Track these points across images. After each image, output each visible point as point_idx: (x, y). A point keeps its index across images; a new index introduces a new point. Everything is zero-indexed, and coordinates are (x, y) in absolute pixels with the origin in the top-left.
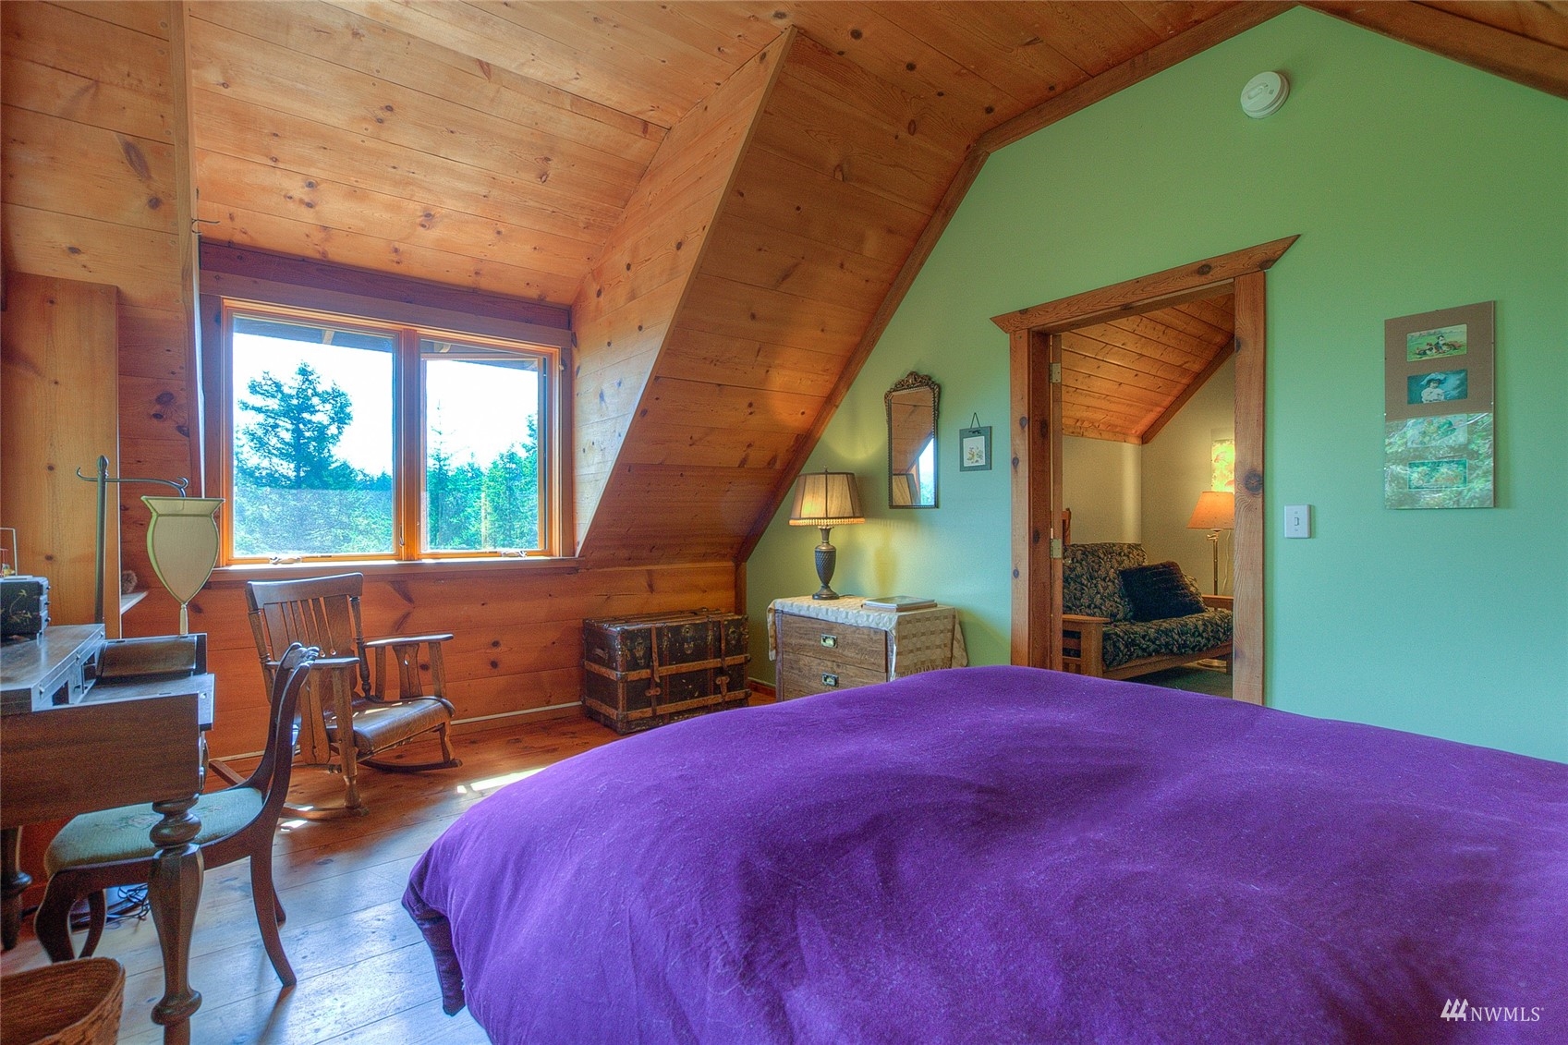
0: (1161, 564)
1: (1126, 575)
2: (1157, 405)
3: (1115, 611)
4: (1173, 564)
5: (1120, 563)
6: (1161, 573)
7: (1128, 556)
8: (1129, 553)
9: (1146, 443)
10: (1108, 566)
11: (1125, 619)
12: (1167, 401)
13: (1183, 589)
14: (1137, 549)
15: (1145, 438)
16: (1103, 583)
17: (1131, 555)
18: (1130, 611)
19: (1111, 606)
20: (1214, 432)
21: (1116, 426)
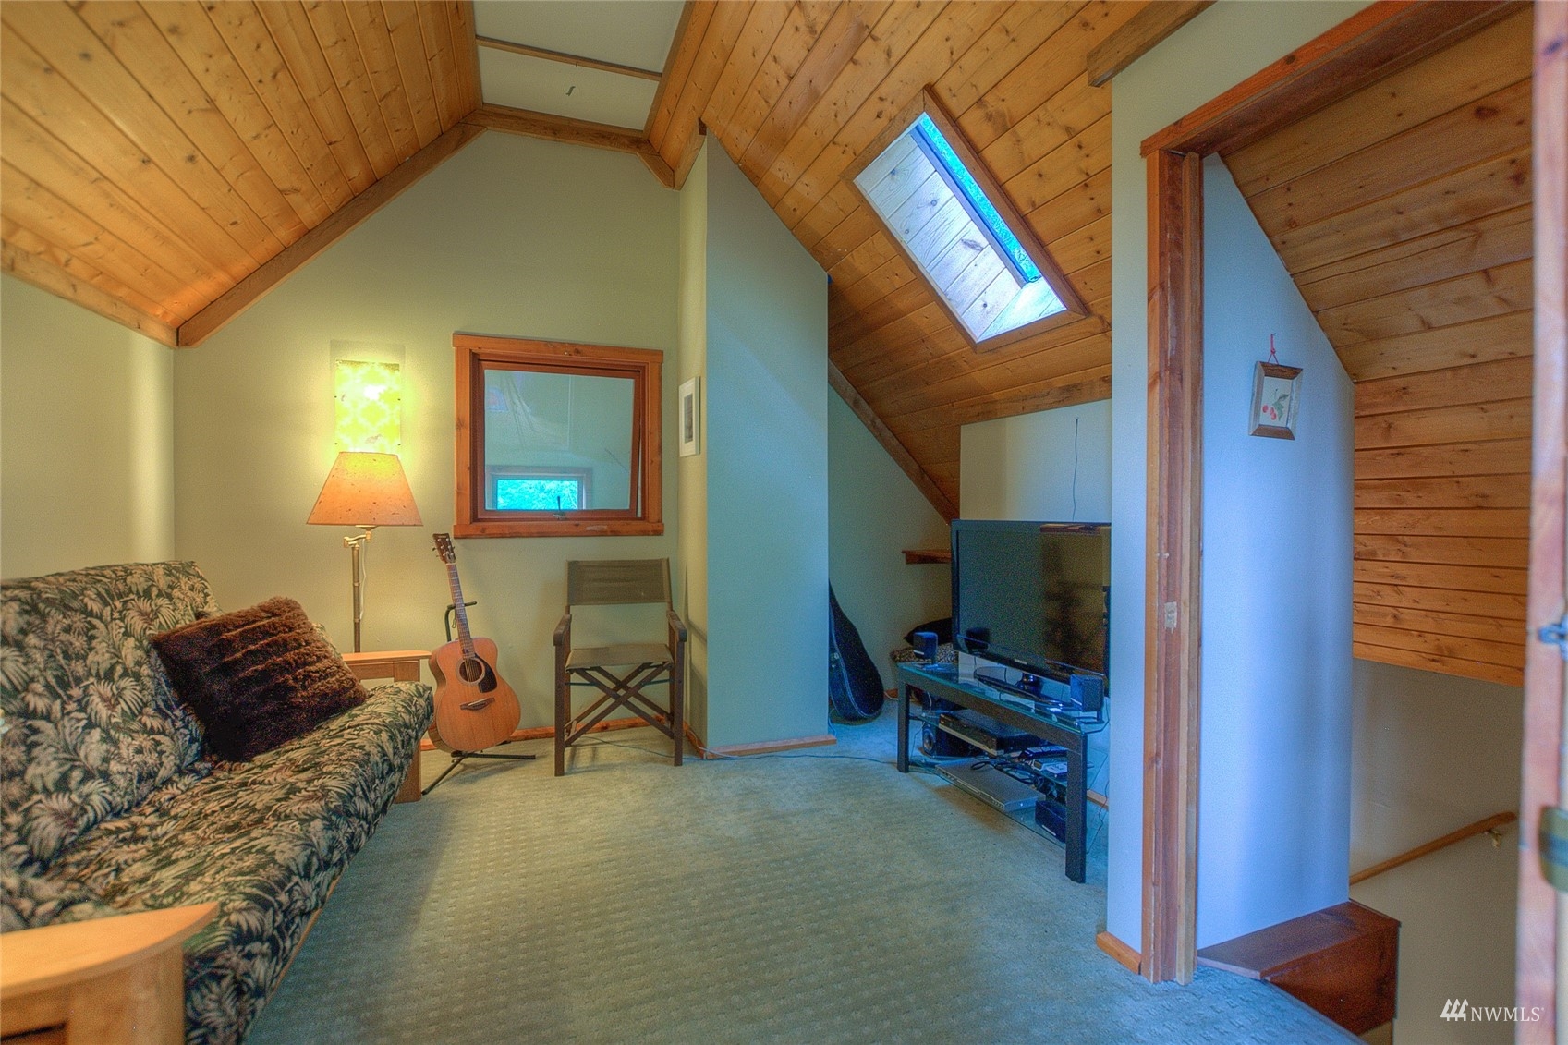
0: (262, 608)
1: (167, 649)
2: (222, 266)
3: (151, 759)
4: (290, 605)
5: (149, 617)
6: (265, 632)
7: (170, 597)
8: (171, 587)
9: (187, 344)
10: (117, 630)
11: (181, 772)
12: (244, 264)
13: (319, 659)
14: (188, 575)
15: (185, 334)
16: (106, 689)
17: (176, 593)
18: (192, 741)
19: (139, 751)
20: (336, 347)
21: (120, 283)
